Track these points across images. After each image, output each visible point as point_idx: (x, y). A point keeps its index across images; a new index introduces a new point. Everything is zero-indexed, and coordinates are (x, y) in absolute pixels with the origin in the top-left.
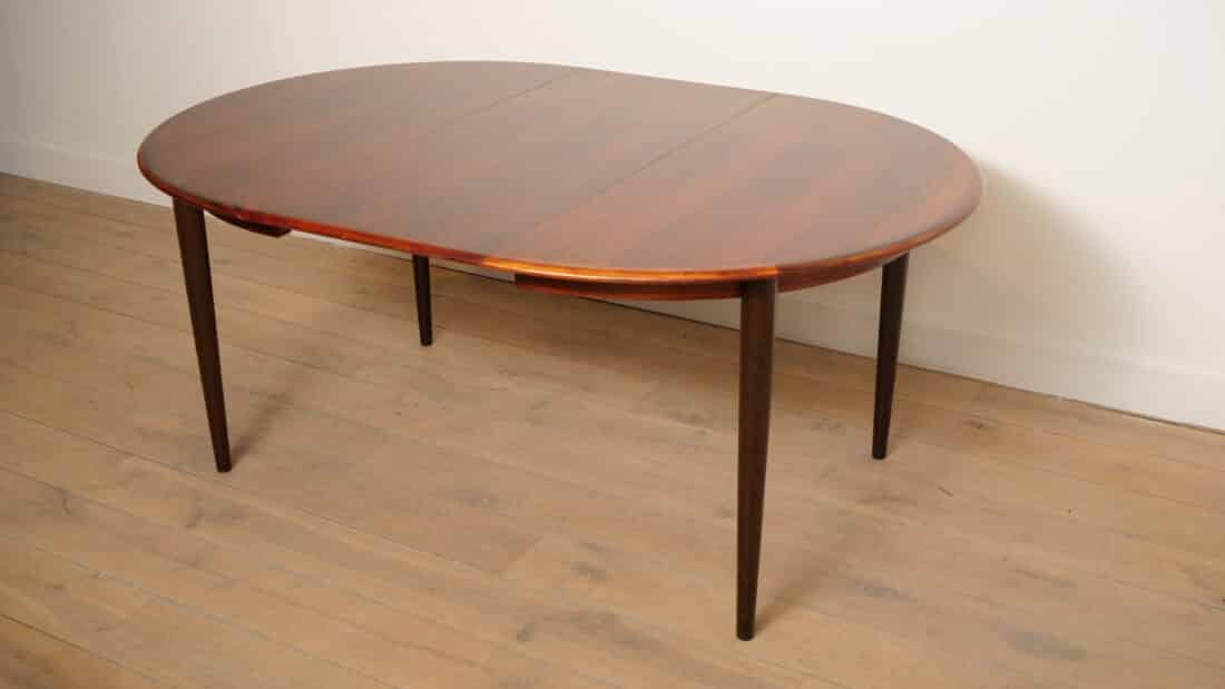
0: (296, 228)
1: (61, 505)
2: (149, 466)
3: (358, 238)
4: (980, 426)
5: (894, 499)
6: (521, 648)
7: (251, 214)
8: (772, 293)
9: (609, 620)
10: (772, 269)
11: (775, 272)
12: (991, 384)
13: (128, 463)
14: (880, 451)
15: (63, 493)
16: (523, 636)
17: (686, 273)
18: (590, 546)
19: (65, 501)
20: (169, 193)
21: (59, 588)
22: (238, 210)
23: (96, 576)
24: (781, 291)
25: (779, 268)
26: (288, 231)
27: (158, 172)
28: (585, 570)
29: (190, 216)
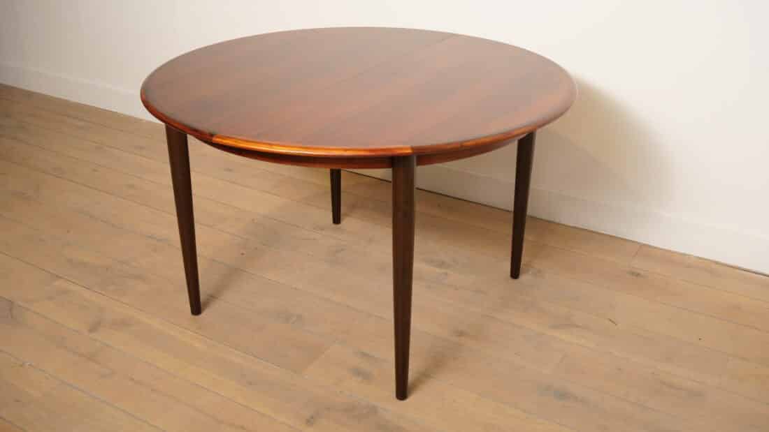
2: (72, 287)
4: (638, 275)
5: (577, 326)
12: (645, 245)
13: (57, 283)
14: (515, 273)
15: (11, 303)
18: (363, 355)
19: (11, 310)
23: (22, 365)
24: (418, 164)
28: (358, 372)
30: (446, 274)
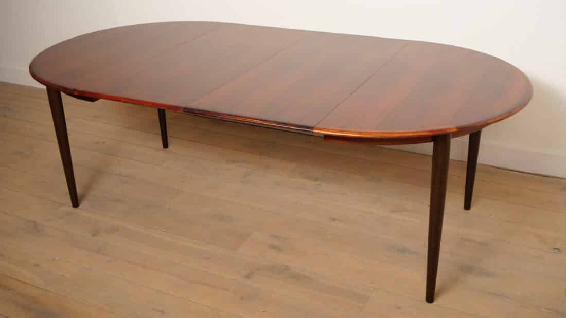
0: (102, 98)
1: (35, 229)
2: (73, 210)
3: (128, 101)
6: (249, 282)
7: (80, 92)
8: (450, 138)
9: (287, 268)
10: (453, 129)
11: (456, 130)
13: (63, 209)
15: (35, 224)
16: (248, 277)
17: (414, 132)
18: (275, 237)
19: (36, 227)
20: (44, 84)
21: (37, 265)
22: (74, 90)
23: (54, 260)
24: (453, 137)
25: (457, 128)
26: (98, 99)
27: (38, 75)
28: (273, 247)
29: (55, 94)
30: (320, 185)
